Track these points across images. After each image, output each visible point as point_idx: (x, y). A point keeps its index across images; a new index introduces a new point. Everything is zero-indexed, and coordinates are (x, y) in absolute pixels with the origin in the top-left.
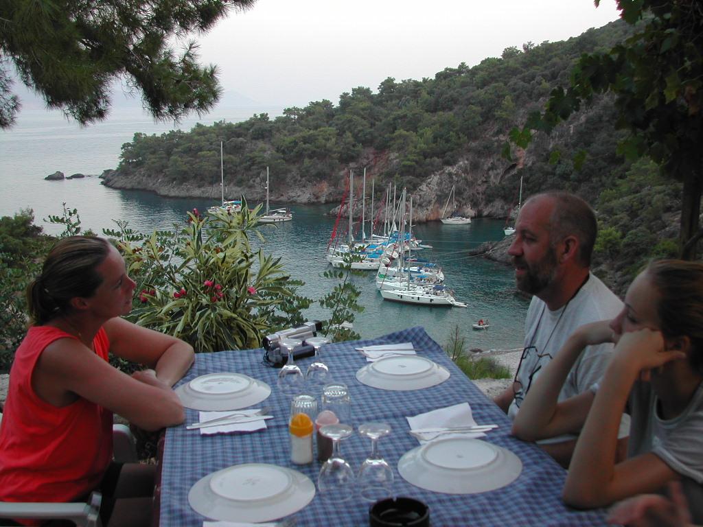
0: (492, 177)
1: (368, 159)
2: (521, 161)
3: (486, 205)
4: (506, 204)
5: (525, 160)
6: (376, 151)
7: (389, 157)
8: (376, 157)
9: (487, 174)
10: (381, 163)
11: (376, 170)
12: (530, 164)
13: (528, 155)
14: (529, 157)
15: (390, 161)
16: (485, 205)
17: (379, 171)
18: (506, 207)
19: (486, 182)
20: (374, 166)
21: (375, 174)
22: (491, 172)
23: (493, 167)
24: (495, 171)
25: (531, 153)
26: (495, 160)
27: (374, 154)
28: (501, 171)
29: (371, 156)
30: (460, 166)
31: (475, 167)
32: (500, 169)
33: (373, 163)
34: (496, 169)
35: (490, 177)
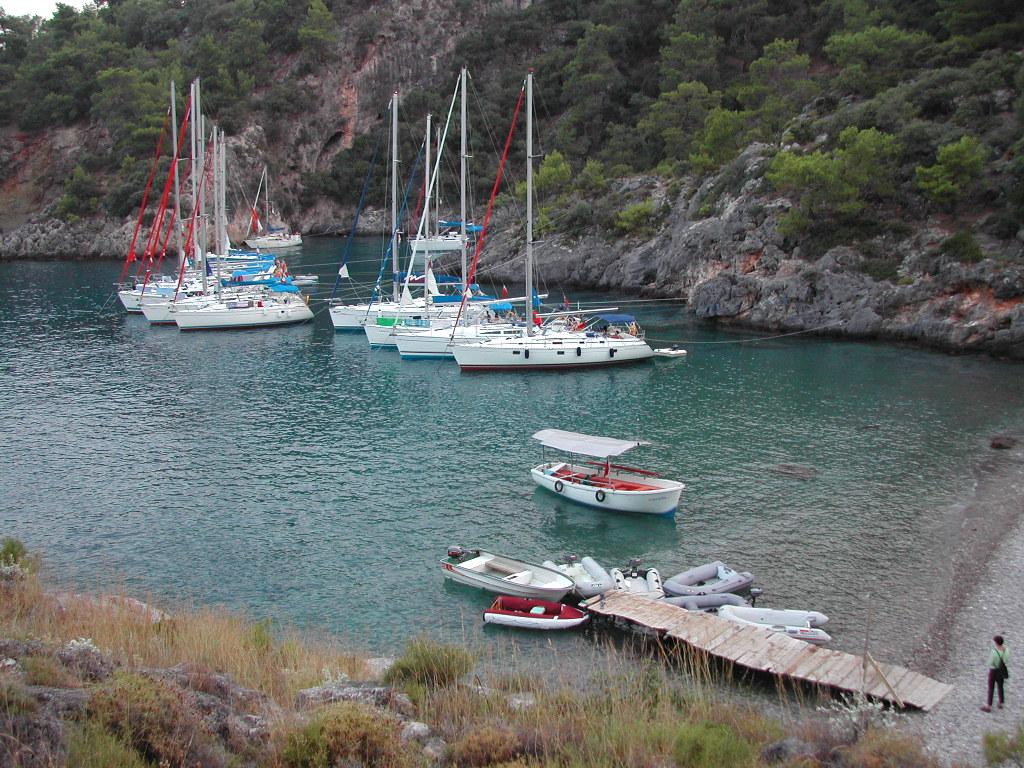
0: (305, 159)
1: (10, 149)
2: (351, 126)
3: (304, 212)
4: (341, 208)
5: (357, 124)
6: (24, 134)
7: (52, 145)
8: (27, 145)
9: (296, 151)
10: (39, 158)
11: (29, 172)
12: (366, 130)
13: (362, 114)
14: (363, 118)
15: (57, 151)
16: (301, 213)
17: (34, 175)
18: (343, 214)
19: (293, 168)
20: (23, 165)
21: (27, 181)
22: (301, 149)
23: (304, 140)
24: (308, 146)
25: (366, 109)
26: (307, 125)
27: (22, 139)
28: (317, 146)
29: (17, 145)
30: (250, 136)
31: (273, 137)
32: (315, 142)
33: (20, 158)
34: (310, 143)
35: (299, 158)
